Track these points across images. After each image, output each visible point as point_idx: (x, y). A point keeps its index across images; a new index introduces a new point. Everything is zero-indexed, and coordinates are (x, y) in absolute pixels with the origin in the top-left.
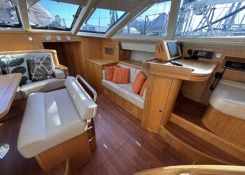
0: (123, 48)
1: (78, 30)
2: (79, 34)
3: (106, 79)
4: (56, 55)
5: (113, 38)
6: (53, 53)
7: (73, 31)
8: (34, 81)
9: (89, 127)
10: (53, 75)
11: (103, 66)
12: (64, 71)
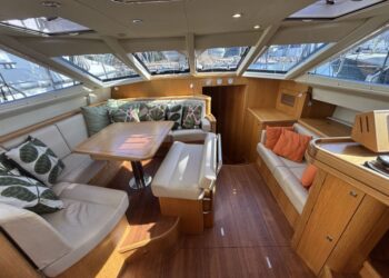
0: (315, 98)
1: (245, 69)
2: (246, 74)
3: (264, 144)
4: (209, 104)
5: (299, 80)
6: (207, 101)
7: (238, 72)
8: (184, 128)
9: (205, 196)
10: (200, 126)
11: (265, 124)
12: (212, 123)
